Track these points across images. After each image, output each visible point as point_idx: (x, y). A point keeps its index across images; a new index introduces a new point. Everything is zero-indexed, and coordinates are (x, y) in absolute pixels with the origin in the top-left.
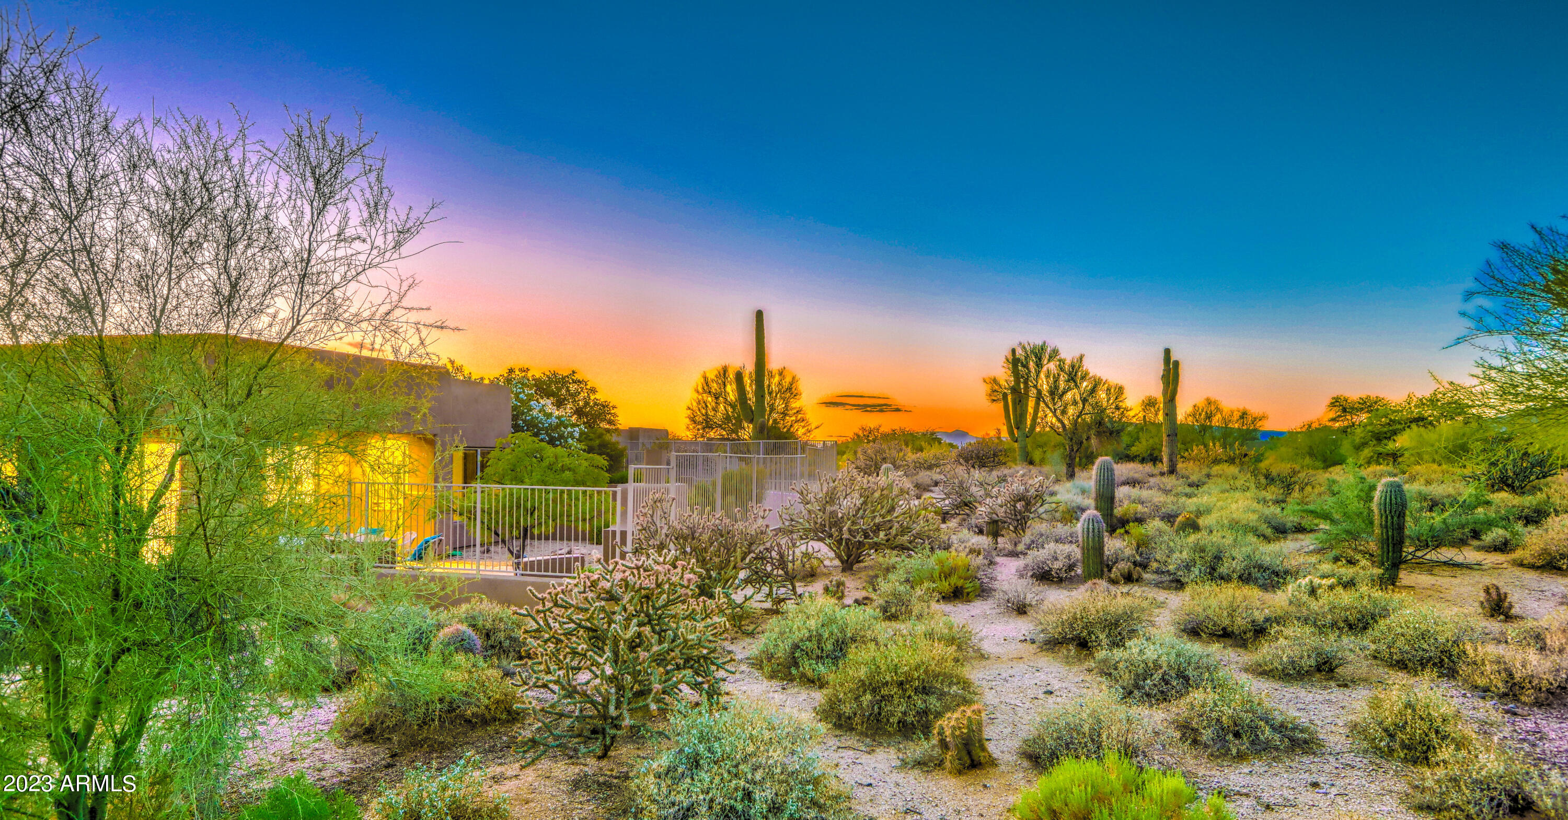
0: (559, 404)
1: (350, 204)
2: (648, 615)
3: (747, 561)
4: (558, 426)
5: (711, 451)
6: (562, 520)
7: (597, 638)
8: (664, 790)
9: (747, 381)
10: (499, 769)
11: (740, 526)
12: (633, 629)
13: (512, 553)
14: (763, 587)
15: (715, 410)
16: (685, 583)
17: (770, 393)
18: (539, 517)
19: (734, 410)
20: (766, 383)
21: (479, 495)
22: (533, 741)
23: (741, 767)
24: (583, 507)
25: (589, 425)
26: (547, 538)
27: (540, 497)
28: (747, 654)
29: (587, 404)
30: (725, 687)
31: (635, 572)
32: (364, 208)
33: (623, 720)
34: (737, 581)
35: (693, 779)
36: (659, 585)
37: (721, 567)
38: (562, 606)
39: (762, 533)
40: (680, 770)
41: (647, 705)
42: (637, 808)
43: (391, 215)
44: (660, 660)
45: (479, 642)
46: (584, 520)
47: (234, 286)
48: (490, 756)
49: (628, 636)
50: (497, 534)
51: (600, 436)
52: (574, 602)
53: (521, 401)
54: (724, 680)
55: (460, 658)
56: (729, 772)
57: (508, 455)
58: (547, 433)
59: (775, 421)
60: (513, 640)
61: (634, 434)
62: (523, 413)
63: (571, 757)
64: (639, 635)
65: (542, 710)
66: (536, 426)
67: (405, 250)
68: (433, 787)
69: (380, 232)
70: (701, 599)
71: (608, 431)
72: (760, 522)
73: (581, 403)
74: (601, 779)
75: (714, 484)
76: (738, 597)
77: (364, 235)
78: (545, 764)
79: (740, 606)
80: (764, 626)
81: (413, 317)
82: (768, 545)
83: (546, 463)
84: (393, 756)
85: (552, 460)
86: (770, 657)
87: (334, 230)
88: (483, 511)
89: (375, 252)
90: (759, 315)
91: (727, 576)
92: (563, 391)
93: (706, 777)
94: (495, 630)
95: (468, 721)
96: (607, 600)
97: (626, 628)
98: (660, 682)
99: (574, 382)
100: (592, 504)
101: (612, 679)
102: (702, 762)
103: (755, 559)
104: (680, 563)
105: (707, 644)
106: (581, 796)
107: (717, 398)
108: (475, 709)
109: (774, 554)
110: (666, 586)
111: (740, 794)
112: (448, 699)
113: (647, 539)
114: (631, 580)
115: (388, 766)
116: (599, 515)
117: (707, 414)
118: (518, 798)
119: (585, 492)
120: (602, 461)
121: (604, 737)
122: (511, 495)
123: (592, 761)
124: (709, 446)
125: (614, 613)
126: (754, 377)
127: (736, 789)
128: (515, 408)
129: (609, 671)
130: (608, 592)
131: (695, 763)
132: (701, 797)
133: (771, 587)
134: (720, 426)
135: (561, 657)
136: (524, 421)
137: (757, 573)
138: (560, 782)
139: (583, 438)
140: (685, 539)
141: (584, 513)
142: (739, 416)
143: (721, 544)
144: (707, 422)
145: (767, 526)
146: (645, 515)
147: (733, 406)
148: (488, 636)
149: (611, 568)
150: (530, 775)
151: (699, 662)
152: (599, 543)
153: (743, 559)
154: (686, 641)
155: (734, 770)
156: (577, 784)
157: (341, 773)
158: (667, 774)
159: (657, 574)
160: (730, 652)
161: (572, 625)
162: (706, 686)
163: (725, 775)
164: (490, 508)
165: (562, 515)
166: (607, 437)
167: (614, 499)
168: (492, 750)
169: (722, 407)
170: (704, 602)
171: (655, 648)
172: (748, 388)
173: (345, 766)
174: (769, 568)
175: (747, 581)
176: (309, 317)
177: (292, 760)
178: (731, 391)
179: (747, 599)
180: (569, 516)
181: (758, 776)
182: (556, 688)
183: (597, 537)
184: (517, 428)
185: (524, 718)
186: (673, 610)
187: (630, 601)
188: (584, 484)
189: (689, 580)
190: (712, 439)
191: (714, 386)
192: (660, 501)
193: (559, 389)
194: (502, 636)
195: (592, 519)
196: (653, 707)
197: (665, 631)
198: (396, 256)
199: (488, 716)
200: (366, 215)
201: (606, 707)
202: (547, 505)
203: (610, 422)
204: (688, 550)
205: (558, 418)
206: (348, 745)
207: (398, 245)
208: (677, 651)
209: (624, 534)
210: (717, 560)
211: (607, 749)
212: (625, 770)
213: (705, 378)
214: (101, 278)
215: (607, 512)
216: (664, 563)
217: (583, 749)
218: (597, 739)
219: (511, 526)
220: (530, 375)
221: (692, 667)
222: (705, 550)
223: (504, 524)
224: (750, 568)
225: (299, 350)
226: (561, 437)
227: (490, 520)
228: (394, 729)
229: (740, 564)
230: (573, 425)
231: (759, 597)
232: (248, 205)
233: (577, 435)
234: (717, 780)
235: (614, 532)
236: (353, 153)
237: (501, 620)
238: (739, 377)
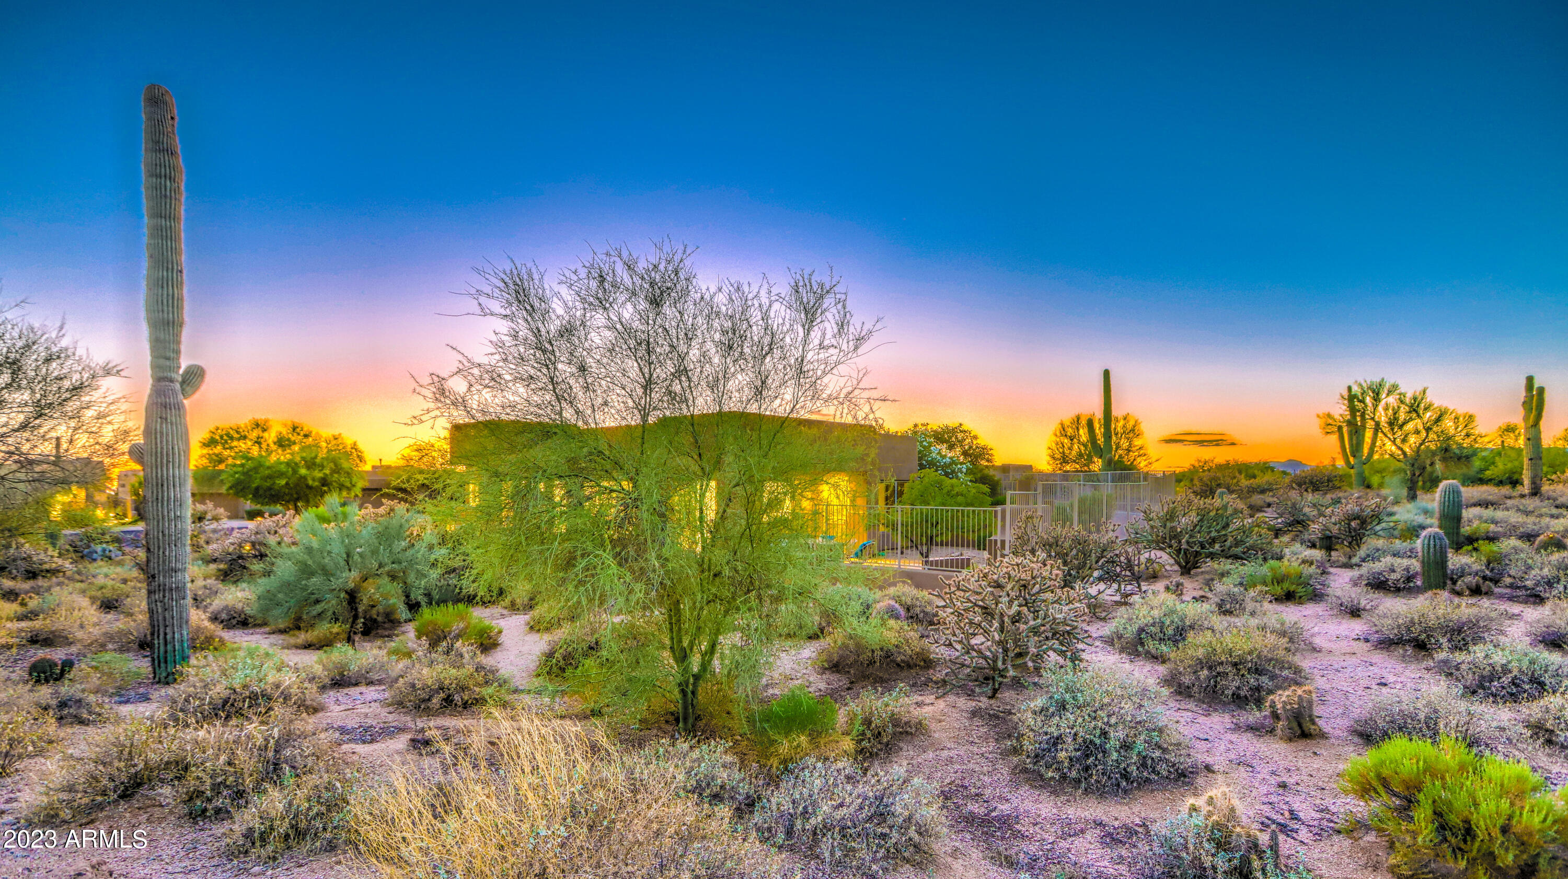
0: (951, 447)
1: (826, 324)
2: (1025, 599)
3: (1100, 563)
4: (950, 464)
5: (1067, 481)
6: (957, 532)
7: (987, 612)
8: (1040, 723)
9: (1097, 426)
10: (920, 698)
11: (1094, 536)
12: (1015, 608)
13: (922, 554)
14: (1114, 585)
15: (1070, 449)
16: (1054, 577)
17: (1116, 434)
18: (942, 529)
19: (1086, 449)
20: (1113, 426)
21: (900, 513)
22: (944, 681)
23: (1099, 712)
24: (971, 522)
25: (972, 462)
26: (947, 545)
27: (942, 515)
28: (1100, 633)
29: (971, 447)
30: (1084, 656)
31: (1016, 567)
32: (835, 326)
33: (1008, 671)
34: (1092, 579)
35: (1061, 718)
36: (1033, 578)
37: (1080, 567)
38: (963, 590)
39: (1112, 542)
40: (1051, 710)
41: (1025, 663)
42: (1019, 734)
43: (852, 329)
44: (1035, 631)
45: (902, 612)
46: (973, 531)
47: (763, 382)
48: (914, 689)
49: (1010, 613)
50: (912, 541)
51: (981, 470)
52: (972, 588)
53: (924, 447)
54: (1084, 651)
55: (892, 622)
56: (1089, 715)
57: (918, 485)
58: (943, 470)
59: (1120, 456)
60: (926, 613)
61: (1005, 469)
62: (926, 455)
63: (969, 695)
64: (1019, 613)
65: (950, 660)
66: (935, 465)
67: (860, 351)
68: (879, 703)
69: (845, 341)
70: (1065, 589)
71: (987, 467)
72: (1111, 534)
73: (967, 447)
74: (991, 712)
75: (1072, 506)
76: (1093, 591)
77: (835, 344)
78: (951, 698)
79: (1095, 597)
80: (1114, 614)
81: (866, 394)
82: (1117, 552)
83: (945, 491)
84: (852, 683)
85: (950, 488)
86: (1120, 637)
87: (816, 342)
88: (902, 525)
89: (842, 354)
90: (1107, 374)
91: (1084, 575)
92: (954, 439)
93: (1072, 717)
94: (914, 606)
95: (898, 665)
96: (995, 587)
97: (1010, 607)
98: (1035, 647)
99: (961, 431)
100: (979, 520)
101: (1000, 643)
102: (1067, 706)
103: (1107, 562)
104: (1049, 562)
105: (1070, 622)
106: (977, 721)
107: (1072, 440)
108: (903, 657)
109: (1122, 559)
110: (1039, 580)
111: (1098, 732)
112: (885, 649)
113: (1022, 546)
114: (1013, 573)
115: (849, 689)
116: (985, 526)
117: (1063, 453)
118: (933, 718)
119: (974, 511)
120: (985, 488)
121: (994, 684)
122: (922, 513)
123: (984, 699)
124: (1066, 476)
125: (1000, 597)
126: (1102, 422)
127: (1094, 728)
128: (920, 452)
129: (997, 637)
130: (995, 582)
131: (1062, 706)
132: (1068, 731)
133: (1119, 585)
134: (1074, 461)
135: (962, 625)
136: (927, 461)
137: (1108, 573)
138: (963, 711)
139: (969, 472)
140: (1051, 546)
141: (974, 526)
142: (1090, 453)
143: (1078, 551)
144: (1064, 458)
145: (1117, 537)
146: (1020, 528)
147: (1085, 445)
148: (908, 610)
149: (997, 564)
150: (941, 704)
151: (1064, 635)
152: (984, 549)
153: (1097, 562)
154: (1054, 619)
155: (1093, 714)
156: (974, 713)
157: (820, 690)
158: (1041, 713)
159: (1032, 570)
160: (1086, 631)
161: (970, 605)
162: (1069, 654)
163: (1086, 717)
164: (907, 522)
165: (958, 527)
166: (986, 471)
167: (996, 516)
168: (914, 685)
169: (1076, 446)
170: (1068, 592)
171: (1032, 623)
172: (1097, 431)
173: (823, 686)
174: (1118, 569)
175: (1100, 579)
176: (802, 399)
177: (792, 679)
178: (1083, 434)
179: (1100, 593)
180: (963, 528)
181: (1113, 720)
182: (959, 647)
183: (981, 545)
184: (922, 467)
185: (935, 666)
186: (1044, 596)
187: (1012, 589)
188: (972, 505)
189: (1057, 575)
190: (1068, 471)
191: (1070, 431)
192: (1032, 517)
193: (951, 438)
194: (918, 610)
195: (979, 530)
196: (1030, 664)
197: (1037, 611)
198: (855, 355)
199: (912, 663)
200: (836, 330)
201: (995, 661)
202: (947, 520)
203: (988, 461)
204: (1053, 554)
205: (951, 458)
206: (823, 673)
207: (856, 348)
208: (1048, 626)
209: (1003, 542)
210: (1076, 562)
211: (995, 691)
212: (1008, 707)
213: (1062, 424)
214: (692, 384)
215: (990, 525)
216: (1037, 562)
217: (977, 690)
218: (988, 684)
219: (922, 536)
220: (929, 427)
221: (1058, 639)
222: (1067, 554)
223: (917, 534)
224: (1102, 569)
225: (796, 419)
226: (953, 472)
227: (907, 531)
228: (850, 666)
229: (1094, 566)
230: (961, 463)
231: (1109, 591)
232: (772, 333)
233: (964, 470)
234: (1080, 720)
235: (996, 541)
236: (828, 292)
237: (917, 599)
238: (1090, 424)
